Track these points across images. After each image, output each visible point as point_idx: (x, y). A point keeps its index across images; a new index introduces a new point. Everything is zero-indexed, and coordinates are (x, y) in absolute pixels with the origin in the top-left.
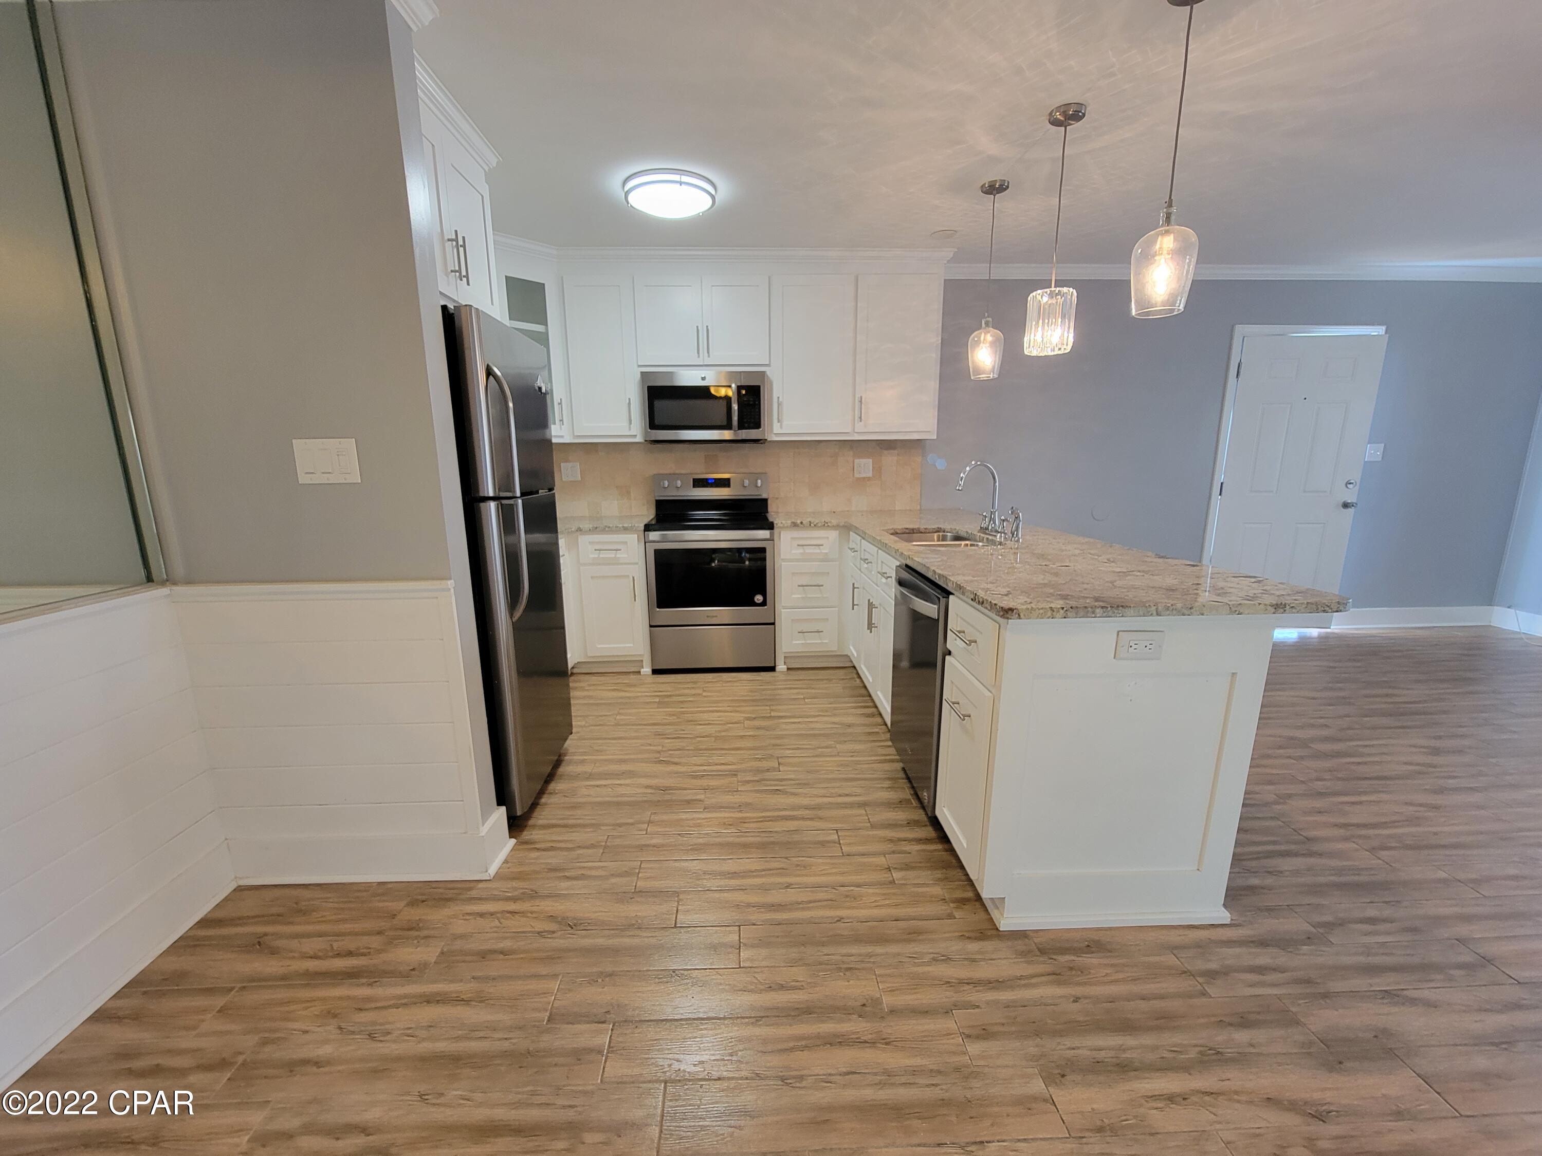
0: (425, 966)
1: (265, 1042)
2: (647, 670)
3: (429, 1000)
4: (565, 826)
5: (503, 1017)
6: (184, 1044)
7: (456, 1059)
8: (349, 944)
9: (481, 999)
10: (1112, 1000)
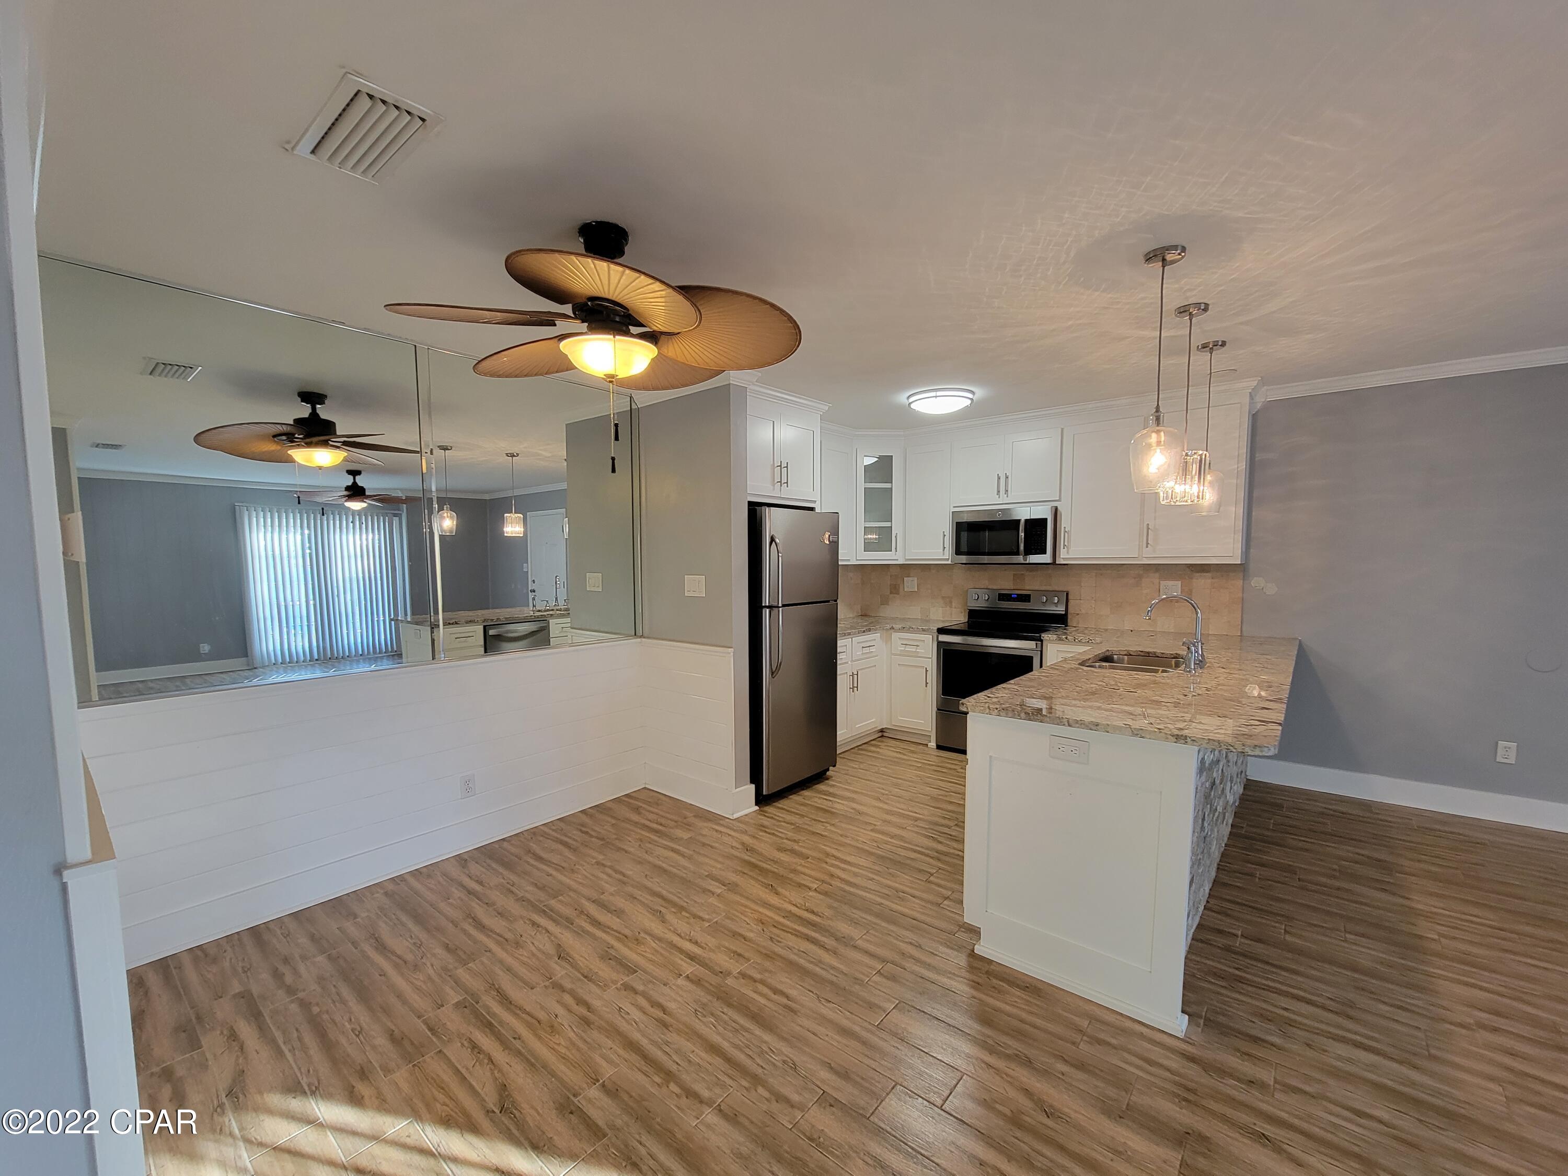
0: (682, 839)
1: (616, 839)
2: (933, 744)
3: (673, 850)
4: (788, 811)
5: (692, 867)
6: (597, 829)
7: (665, 871)
8: (663, 821)
9: (690, 858)
10: (996, 1010)
